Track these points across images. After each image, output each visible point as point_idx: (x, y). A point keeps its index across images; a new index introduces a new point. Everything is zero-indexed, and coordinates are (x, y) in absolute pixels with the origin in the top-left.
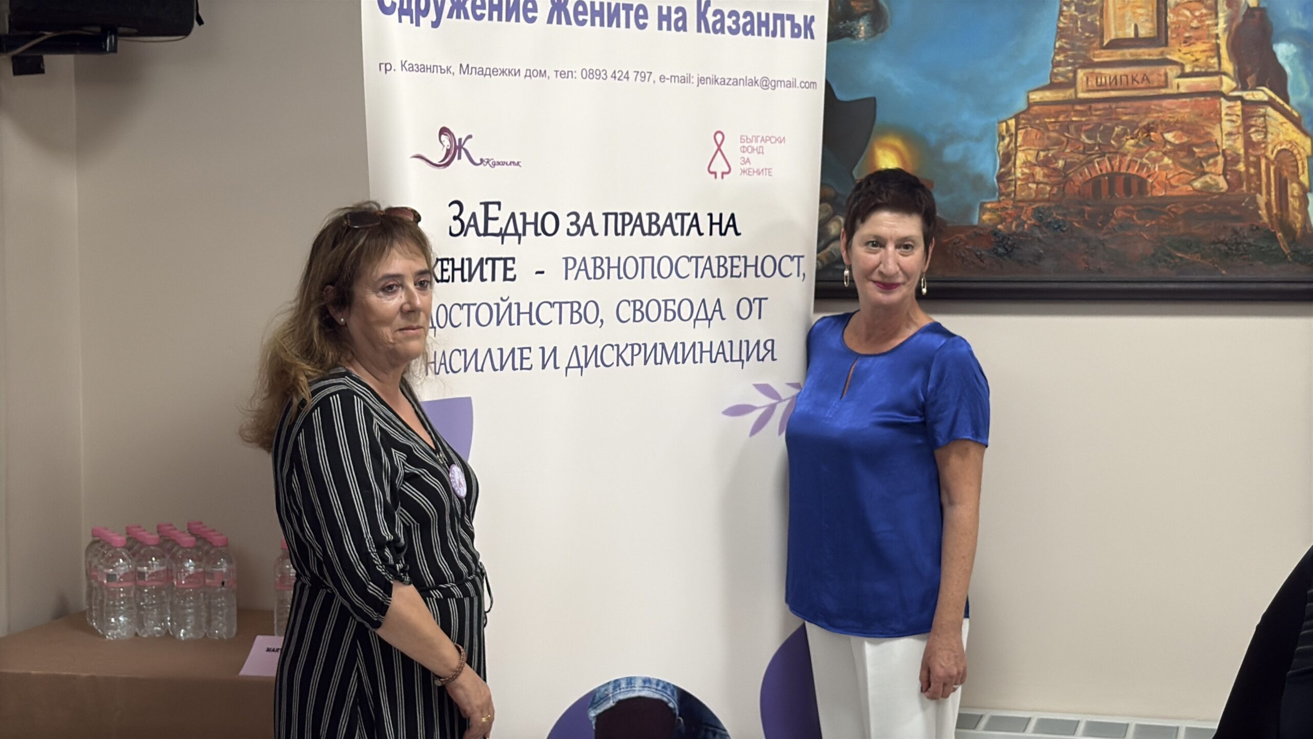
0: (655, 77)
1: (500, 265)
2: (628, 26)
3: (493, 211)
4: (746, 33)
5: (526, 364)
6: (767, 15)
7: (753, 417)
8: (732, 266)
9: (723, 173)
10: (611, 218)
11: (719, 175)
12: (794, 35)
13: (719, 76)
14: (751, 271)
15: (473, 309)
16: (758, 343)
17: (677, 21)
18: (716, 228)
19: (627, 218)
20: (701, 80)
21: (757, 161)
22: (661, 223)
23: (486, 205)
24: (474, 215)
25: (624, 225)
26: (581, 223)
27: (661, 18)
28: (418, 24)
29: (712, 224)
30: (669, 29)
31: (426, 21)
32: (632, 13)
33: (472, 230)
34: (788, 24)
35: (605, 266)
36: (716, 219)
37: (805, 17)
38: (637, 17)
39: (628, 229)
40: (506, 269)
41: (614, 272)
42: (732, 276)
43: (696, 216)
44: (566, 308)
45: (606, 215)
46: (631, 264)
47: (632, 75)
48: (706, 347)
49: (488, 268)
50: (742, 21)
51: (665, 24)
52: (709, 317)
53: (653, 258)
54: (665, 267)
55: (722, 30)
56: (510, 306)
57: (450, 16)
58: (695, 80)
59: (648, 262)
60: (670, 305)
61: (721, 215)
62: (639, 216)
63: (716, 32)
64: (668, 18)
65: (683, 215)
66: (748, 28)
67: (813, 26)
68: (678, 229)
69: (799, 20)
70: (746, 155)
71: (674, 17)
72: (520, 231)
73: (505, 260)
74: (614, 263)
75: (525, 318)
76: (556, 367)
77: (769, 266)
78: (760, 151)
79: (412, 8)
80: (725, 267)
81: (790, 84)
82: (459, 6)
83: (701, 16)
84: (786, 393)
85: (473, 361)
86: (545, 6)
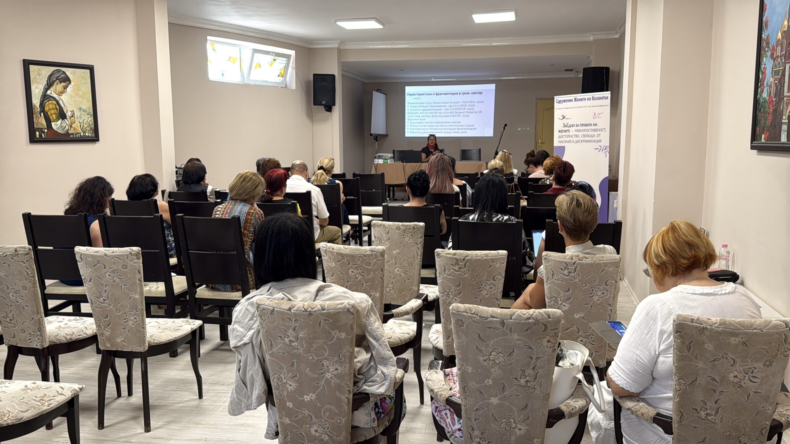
0: (587, 107)
3: (568, 124)
5: (571, 142)
6: (601, 97)
7: (599, 150)
9: (595, 118)
13: (595, 106)
14: (599, 131)
15: (565, 136)
16: (599, 140)
17: (589, 99)
24: (566, 125)
26: (577, 125)
32: (584, 99)
33: (566, 127)
34: (604, 98)
44: (575, 136)
45: (580, 124)
46: (583, 130)
47: (585, 107)
48: (592, 140)
49: (567, 131)
52: (593, 136)
54: (587, 130)
55: (595, 100)
58: (592, 107)
59: (585, 130)
60: (588, 135)
61: (595, 124)
62: (584, 124)
65: (590, 124)
66: (599, 99)
70: (598, 116)
72: (571, 126)
73: (569, 130)
74: (581, 130)
75: (571, 137)
76: (574, 143)
77: (601, 130)
78: (600, 115)
79: (559, 102)
80: (595, 130)
81: (604, 106)
82: (564, 101)
83: (593, 98)
84: (603, 147)
85: (565, 142)
86: (574, 100)
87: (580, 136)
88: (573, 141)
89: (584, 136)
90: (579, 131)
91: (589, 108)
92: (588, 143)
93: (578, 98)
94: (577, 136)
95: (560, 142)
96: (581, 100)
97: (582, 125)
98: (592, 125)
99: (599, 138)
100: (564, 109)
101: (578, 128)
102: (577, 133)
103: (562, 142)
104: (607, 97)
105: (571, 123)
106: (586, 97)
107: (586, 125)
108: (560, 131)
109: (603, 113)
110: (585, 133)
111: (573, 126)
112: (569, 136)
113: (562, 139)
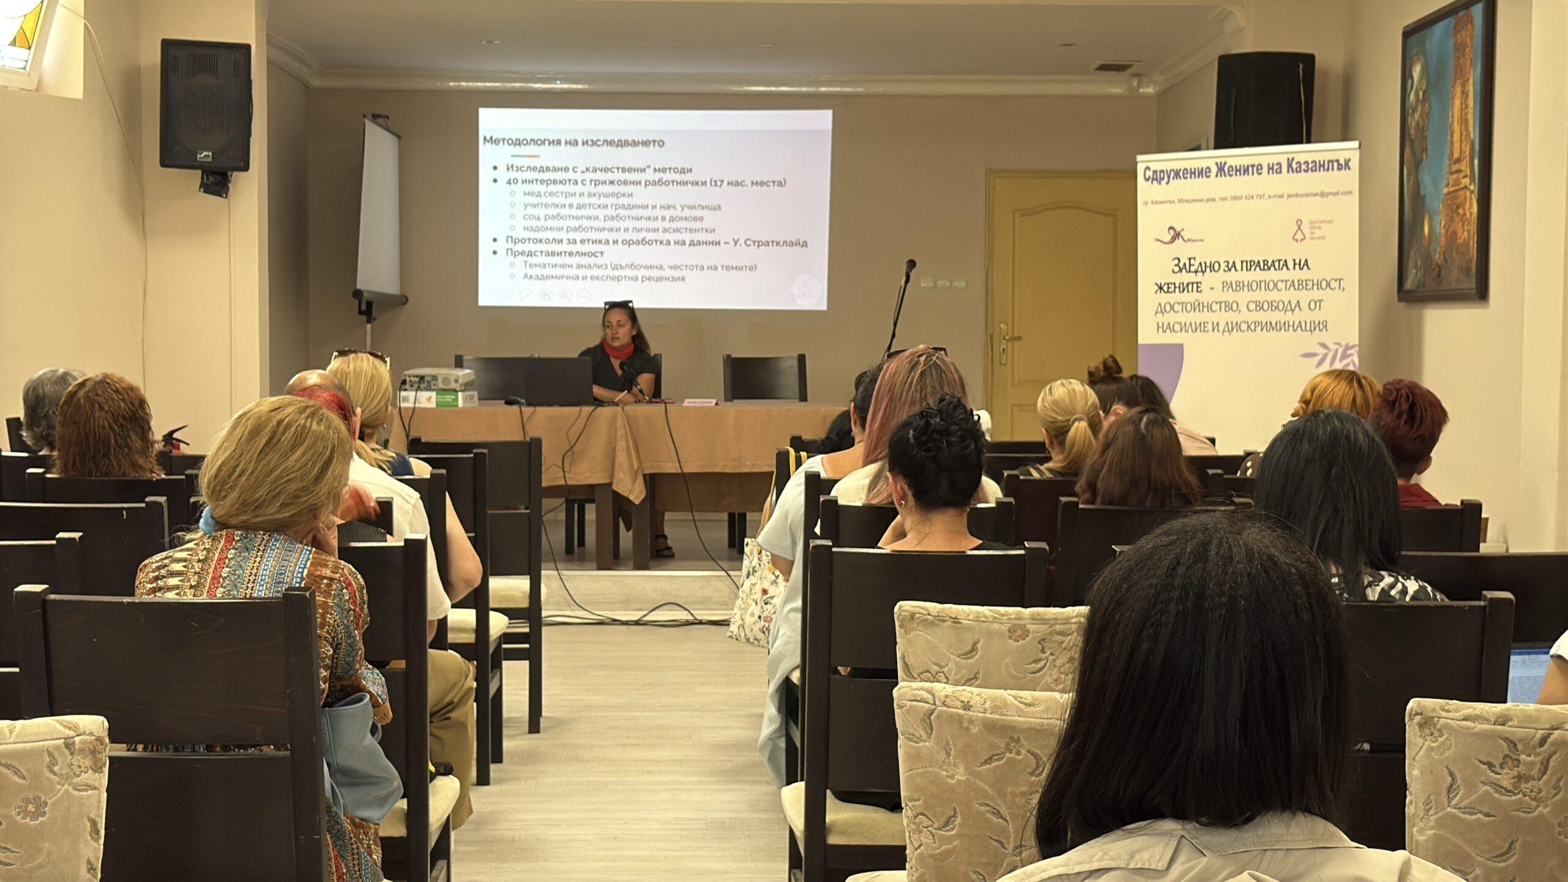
0: (1266, 196)
1: (1195, 285)
2: (1253, 174)
3: (1192, 261)
4: (1312, 171)
5: (1206, 329)
6: (1324, 161)
7: (1318, 358)
8: (1306, 285)
9: (1301, 240)
10: (1245, 264)
11: (1299, 240)
12: (1339, 169)
13: (1299, 193)
14: (1315, 287)
15: (1184, 305)
16: (1319, 322)
17: (1276, 170)
18: (1297, 267)
19: (1252, 263)
20: (1289, 196)
21: (1318, 233)
22: (1269, 265)
23: (1190, 259)
24: (1185, 264)
25: (1251, 266)
26: (1230, 266)
27: (1269, 169)
28: (1160, 183)
29: (1295, 264)
30: (1273, 173)
31: (1164, 182)
32: (1255, 169)
33: (1184, 271)
34: (1335, 164)
35: (1241, 285)
36: (1297, 262)
37: (1345, 160)
38: (1258, 170)
39: (1253, 268)
40: (1198, 287)
41: (1246, 288)
42: (1306, 289)
43: (1286, 261)
44: (1223, 305)
45: (1242, 262)
46: (1254, 285)
47: (1255, 197)
48: (1291, 324)
49: (1190, 287)
50: (1310, 166)
51: (1271, 171)
52: (1293, 308)
53: (1265, 282)
54: (1271, 285)
55: (1300, 171)
56: (1199, 304)
57: (1173, 178)
58: (1286, 197)
59: (1263, 284)
60: (1274, 303)
61: (1300, 261)
62: (1259, 262)
63: (1297, 172)
64: (1273, 168)
65: (1279, 261)
66: (1314, 168)
67: (1350, 164)
68: (1277, 267)
69: (1342, 162)
70: (1313, 231)
71: (1275, 167)
72: (1204, 269)
73: (1197, 283)
74: (1246, 283)
75: (1205, 309)
76: (1218, 331)
77: (1324, 284)
78: (1319, 228)
79: (1157, 177)
80: (1302, 285)
81: (1337, 194)
82: (1177, 174)
83: (1290, 165)
84: (1333, 347)
85: (1184, 328)
86: (1214, 169)
87: (1242, 306)
88: (1216, 327)
89: (1259, 306)
90: (1239, 286)
91: (1276, 199)
92: (1273, 333)
93: (1231, 162)
94: (1228, 307)
95: (1161, 328)
96: (1246, 171)
97: (1250, 265)
98: (1290, 264)
99: (1317, 316)
100: (1178, 205)
101: (1232, 276)
102: (1230, 296)
103: (1170, 328)
104: (1347, 162)
105: (1203, 255)
106: (1265, 161)
107: (1266, 266)
108: (1161, 288)
109: (1330, 222)
110: (1262, 296)
111: (1212, 267)
112: (1198, 307)
113: (1171, 318)
